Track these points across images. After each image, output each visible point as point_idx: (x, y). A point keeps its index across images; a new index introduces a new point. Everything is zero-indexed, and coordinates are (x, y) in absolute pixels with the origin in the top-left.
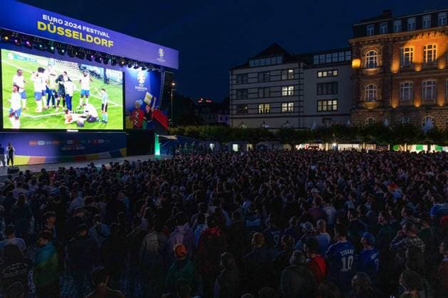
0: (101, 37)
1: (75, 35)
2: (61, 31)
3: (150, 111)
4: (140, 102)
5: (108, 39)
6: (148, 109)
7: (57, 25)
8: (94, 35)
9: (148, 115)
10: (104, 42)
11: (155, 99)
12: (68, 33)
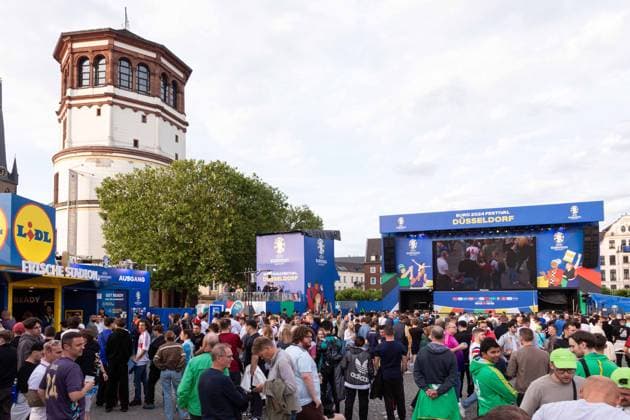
0: (501, 216)
1: (479, 221)
2: (468, 221)
3: (573, 269)
4: (558, 262)
5: (508, 215)
6: (569, 268)
7: (465, 218)
8: (494, 216)
9: (570, 274)
10: (505, 219)
11: (580, 256)
12: (474, 221)
